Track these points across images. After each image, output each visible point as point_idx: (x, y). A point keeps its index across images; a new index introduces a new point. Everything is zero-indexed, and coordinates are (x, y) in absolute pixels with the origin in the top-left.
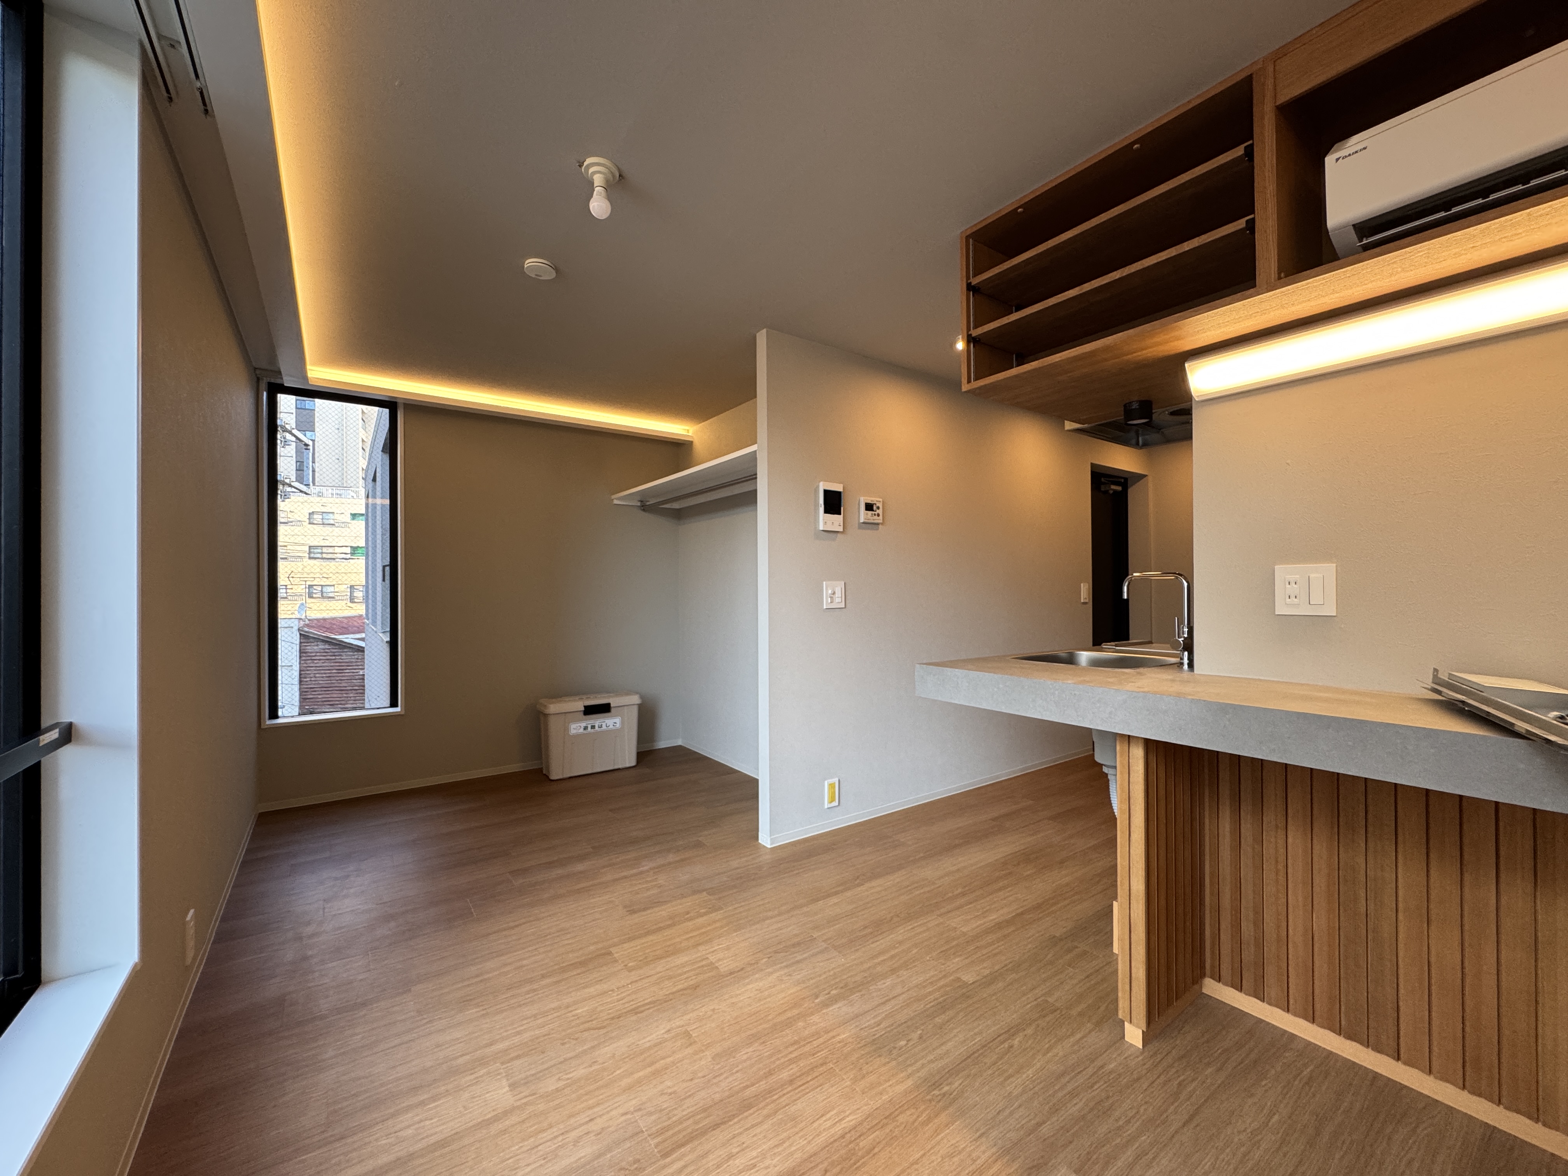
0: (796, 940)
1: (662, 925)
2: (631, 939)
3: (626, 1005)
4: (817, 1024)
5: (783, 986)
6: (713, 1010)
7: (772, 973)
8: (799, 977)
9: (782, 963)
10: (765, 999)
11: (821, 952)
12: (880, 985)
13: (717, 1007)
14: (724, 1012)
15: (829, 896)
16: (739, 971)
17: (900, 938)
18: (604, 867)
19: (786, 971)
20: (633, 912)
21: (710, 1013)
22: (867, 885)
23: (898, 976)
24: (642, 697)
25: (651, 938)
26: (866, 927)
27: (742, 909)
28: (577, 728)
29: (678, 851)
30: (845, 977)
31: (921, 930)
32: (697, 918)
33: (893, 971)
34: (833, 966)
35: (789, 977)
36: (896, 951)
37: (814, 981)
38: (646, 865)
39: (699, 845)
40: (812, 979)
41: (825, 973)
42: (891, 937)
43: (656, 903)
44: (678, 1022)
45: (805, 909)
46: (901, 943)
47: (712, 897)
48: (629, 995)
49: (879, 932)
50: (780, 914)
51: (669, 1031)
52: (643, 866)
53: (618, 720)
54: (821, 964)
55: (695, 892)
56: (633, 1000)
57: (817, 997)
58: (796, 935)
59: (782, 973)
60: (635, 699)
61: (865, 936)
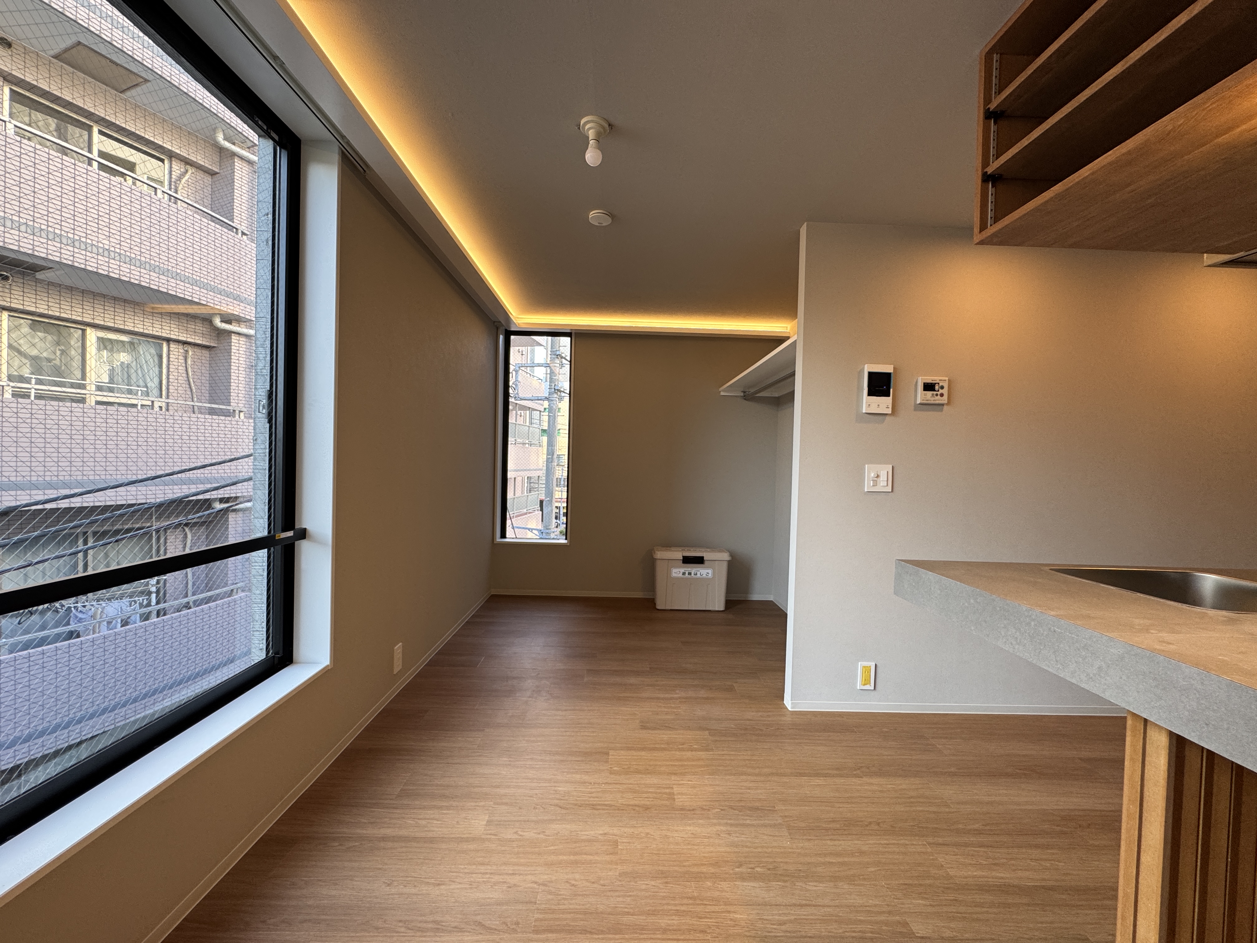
0: (757, 804)
1: (657, 746)
2: (629, 749)
3: (592, 799)
4: (722, 891)
5: (717, 841)
6: (648, 834)
7: (715, 825)
8: (736, 839)
9: (730, 819)
10: (694, 845)
11: (775, 825)
12: (811, 886)
13: (652, 833)
14: (655, 839)
15: (817, 775)
16: (689, 810)
17: (865, 848)
18: (648, 685)
19: (729, 828)
20: (644, 728)
21: (643, 835)
22: (865, 779)
23: (836, 887)
24: (732, 555)
25: (643, 753)
26: (833, 821)
27: (728, 757)
28: (678, 572)
29: (711, 689)
30: (779, 860)
31: (897, 850)
32: (688, 750)
33: (835, 879)
34: (775, 844)
35: (726, 836)
36: (853, 859)
37: (747, 849)
38: (680, 694)
39: (731, 689)
40: (747, 847)
41: (762, 847)
42: (856, 842)
43: (665, 726)
44: (616, 831)
45: (785, 779)
46: (862, 853)
47: (711, 738)
48: (598, 792)
49: (846, 833)
50: (759, 775)
51: (605, 834)
52: (676, 694)
53: (710, 571)
54: (765, 837)
55: (701, 729)
56: (597, 797)
57: (740, 866)
58: (760, 800)
59: (724, 828)
60: (726, 556)
61: (827, 830)
